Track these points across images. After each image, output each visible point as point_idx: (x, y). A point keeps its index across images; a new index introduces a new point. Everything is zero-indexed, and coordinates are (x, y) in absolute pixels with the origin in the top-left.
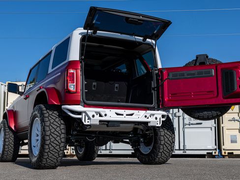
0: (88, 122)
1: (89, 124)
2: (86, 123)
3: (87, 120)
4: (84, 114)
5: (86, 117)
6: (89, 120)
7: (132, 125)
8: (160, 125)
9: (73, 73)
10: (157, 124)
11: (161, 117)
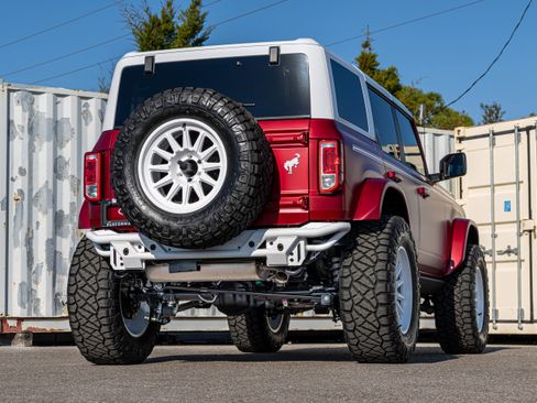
0: (122, 264)
1: (123, 268)
2: (119, 267)
3: (118, 262)
4: (112, 248)
5: (117, 253)
6: (122, 262)
8: (300, 264)
9: (94, 161)
10: (292, 260)
11: (302, 243)
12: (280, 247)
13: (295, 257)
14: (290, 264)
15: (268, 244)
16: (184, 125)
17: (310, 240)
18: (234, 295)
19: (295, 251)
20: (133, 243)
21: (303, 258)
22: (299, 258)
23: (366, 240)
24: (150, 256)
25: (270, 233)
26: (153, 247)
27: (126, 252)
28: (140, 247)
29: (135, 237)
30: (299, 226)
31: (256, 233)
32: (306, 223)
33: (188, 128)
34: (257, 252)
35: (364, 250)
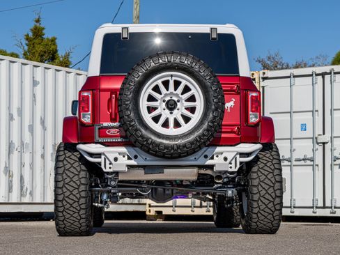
0: (110, 168)
1: (111, 170)
2: (107, 170)
3: (108, 166)
4: (103, 157)
5: (107, 160)
6: (111, 166)
7: (195, 170)
8: (236, 170)
9: (88, 96)
10: (231, 167)
11: (238, 156)
12: (225, 159)
13: (233, 165)
14: (230, 170)
15: (215, 157)
16: (172, 76)
17: (242, 155)
18: (164, 189)
19: (233, 162)
20: (120, 154)
21: (238, 166)
22: (236, 166)
23: (264, 156)
24: (133, 162)
25: (219, 149)
26: (136, 157)
27: (116, 159)
28: (124, 156)
29: (123, 149)
30: (234, 145)
31: (210, 149)
32: (239, 144)
33: (174, 78)
34: (209, 162)
35: (265, 162)
